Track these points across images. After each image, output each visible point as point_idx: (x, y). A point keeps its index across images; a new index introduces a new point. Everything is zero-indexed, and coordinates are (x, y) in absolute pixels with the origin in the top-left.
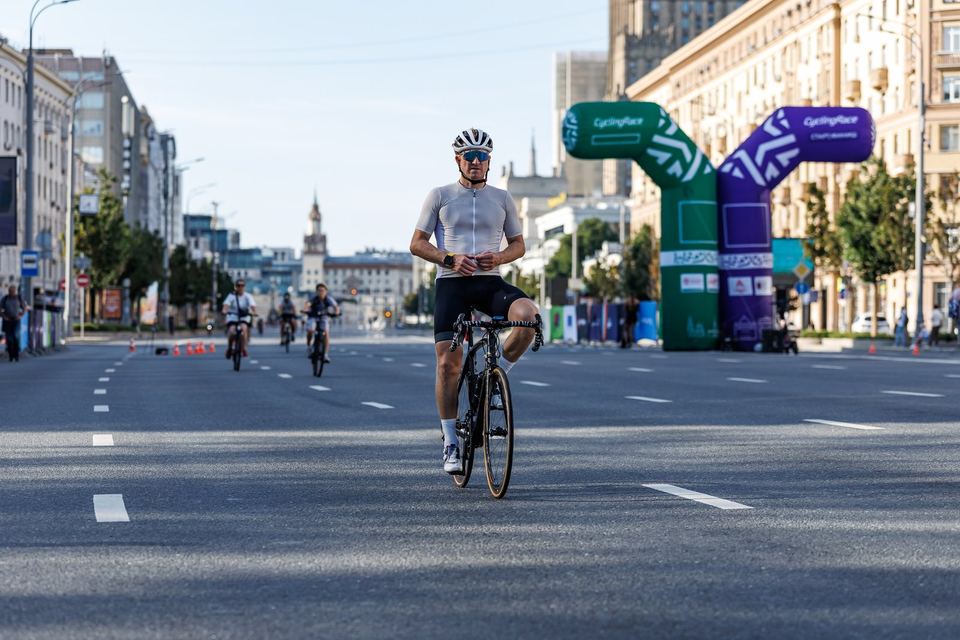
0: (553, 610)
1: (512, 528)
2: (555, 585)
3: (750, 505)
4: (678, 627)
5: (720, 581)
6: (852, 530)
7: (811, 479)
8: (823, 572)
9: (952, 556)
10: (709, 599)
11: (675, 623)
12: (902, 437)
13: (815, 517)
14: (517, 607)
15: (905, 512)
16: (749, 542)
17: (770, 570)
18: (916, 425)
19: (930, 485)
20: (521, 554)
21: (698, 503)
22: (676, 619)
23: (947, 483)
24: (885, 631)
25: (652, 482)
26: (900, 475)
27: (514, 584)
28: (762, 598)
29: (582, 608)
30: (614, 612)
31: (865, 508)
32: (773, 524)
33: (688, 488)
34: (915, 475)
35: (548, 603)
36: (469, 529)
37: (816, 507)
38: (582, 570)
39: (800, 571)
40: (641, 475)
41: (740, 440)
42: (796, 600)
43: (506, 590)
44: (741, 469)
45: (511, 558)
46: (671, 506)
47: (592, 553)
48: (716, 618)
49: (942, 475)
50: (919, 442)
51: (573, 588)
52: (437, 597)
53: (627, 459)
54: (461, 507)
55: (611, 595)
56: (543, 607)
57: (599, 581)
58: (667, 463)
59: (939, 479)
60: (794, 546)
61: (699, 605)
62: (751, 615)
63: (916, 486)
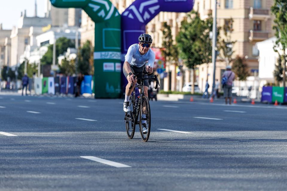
1: (18, 176)
3: (130, 165)
6: (176, 176)
7: (159, 154)
13: (159, 171)
15: (201, 169)
16: (128, 181)
18: (209, 132)
19: (213, 158)
21: (106, 165)
25: (85, 155)
32: (139, 174)
33: (102, 158)
34: (206, 153)
37: (160, 167)
40: (80, 152)
44: (127, 151)
49: (219, 154)
53: (74, 146)
58: (92, 148)
60: (149, 183)
63: (206, 158)
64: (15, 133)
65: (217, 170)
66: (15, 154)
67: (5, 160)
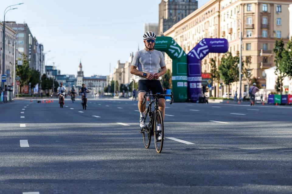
0: (141, 171)
1: (131, 149)
2: (142, 164)
4: (174, 175)
5: (186, 163)
7: (210, 136)
8: (213, 161)
9: (247, 157)
10: (183, 168)
11: (174, 174)
12: (235, 125)
14: (132, 170)
15: (235, 145)
17: (199, 160)
19: (242, 138)
20: (133, 156)
21: (181, 143)
22: (174, 173)
23: (246, 138)
24: (229, 176)
25: (169, 137)
26: (234, 135)
27: (131, 164)
28: (197, 168)
29: (149, 170)
30: (158, 171)
31: (225, 144)
33: (178, 139)
34: (238, 135)
35: (140, 169)
36: (120, 149)
37: (212, 144)
38: (149, 160)
39: (207, 160)
40: (166, 135)
41: (192, 126)
42: (206, 168)
43: (129, 165)
44: (193, 134)
45: (131, 157)
46: (173, 143)
47: (152, 156)
48: (185, 173)
49: (245, 135)
50: (239, 127)
51: (147, 165)
52: (111, 167)
54: (118, 143)
55: (157, 167)
56: (139, 170)
57: (154, 163)
58: (173, 132)
59: (244, 137)
61: (180, 170)
62: (194, 172)
63: (238, 138)
64: (129, 123)
65: (245, 145)
66: (129, 136)
67: (123, 139)
